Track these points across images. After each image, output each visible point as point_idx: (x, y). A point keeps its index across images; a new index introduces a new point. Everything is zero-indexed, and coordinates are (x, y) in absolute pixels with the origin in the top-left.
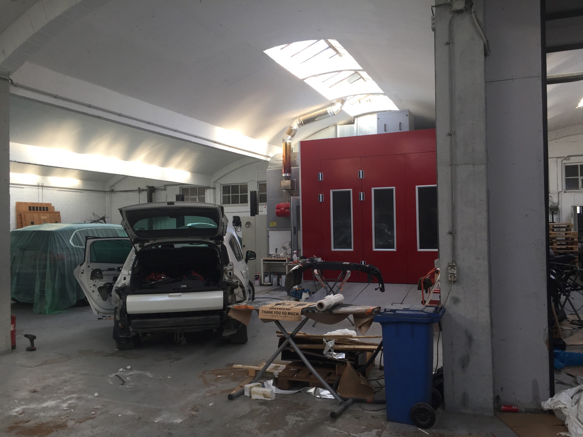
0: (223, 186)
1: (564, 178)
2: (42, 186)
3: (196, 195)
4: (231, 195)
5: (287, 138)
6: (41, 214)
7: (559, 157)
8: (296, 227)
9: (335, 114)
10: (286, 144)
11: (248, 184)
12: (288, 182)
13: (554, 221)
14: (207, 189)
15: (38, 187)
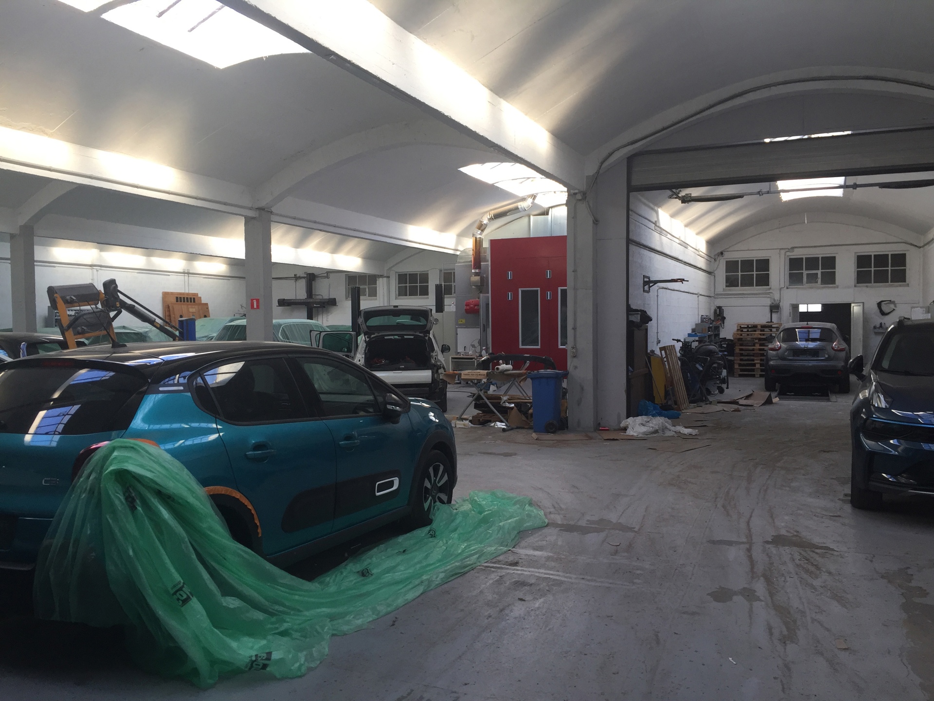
0: (399, 275)
1: (787, 272)
2: (189, 273)
3: (366, 285)
4: (408, 285)
5: (477, 233)
6: (190, 306)
7: (782, 249)
8: (485, 324)
9: (527, 209)
10: (476, 238)
11: (429, 272)
12: (478, 278)
13: (773, 321)
14: (379, 278)
15: (184, 274)
